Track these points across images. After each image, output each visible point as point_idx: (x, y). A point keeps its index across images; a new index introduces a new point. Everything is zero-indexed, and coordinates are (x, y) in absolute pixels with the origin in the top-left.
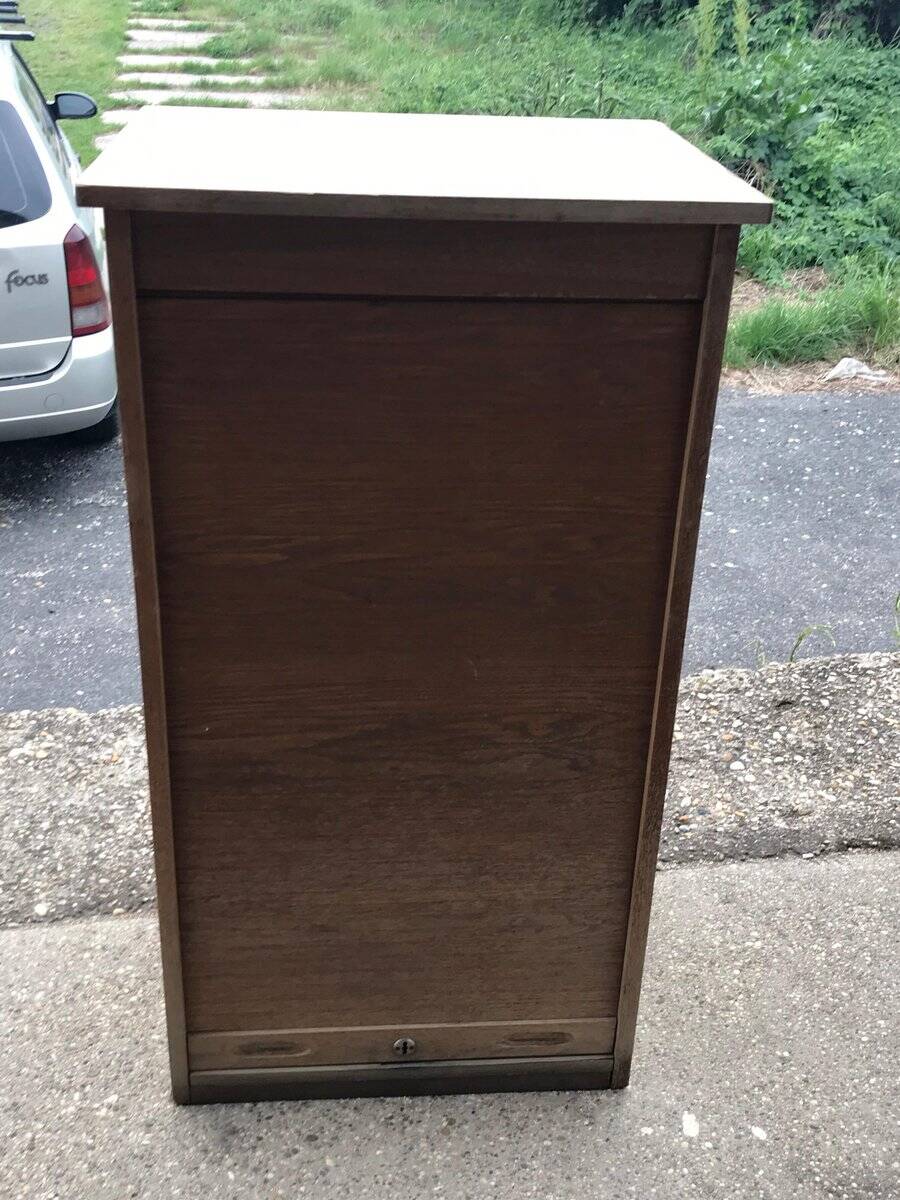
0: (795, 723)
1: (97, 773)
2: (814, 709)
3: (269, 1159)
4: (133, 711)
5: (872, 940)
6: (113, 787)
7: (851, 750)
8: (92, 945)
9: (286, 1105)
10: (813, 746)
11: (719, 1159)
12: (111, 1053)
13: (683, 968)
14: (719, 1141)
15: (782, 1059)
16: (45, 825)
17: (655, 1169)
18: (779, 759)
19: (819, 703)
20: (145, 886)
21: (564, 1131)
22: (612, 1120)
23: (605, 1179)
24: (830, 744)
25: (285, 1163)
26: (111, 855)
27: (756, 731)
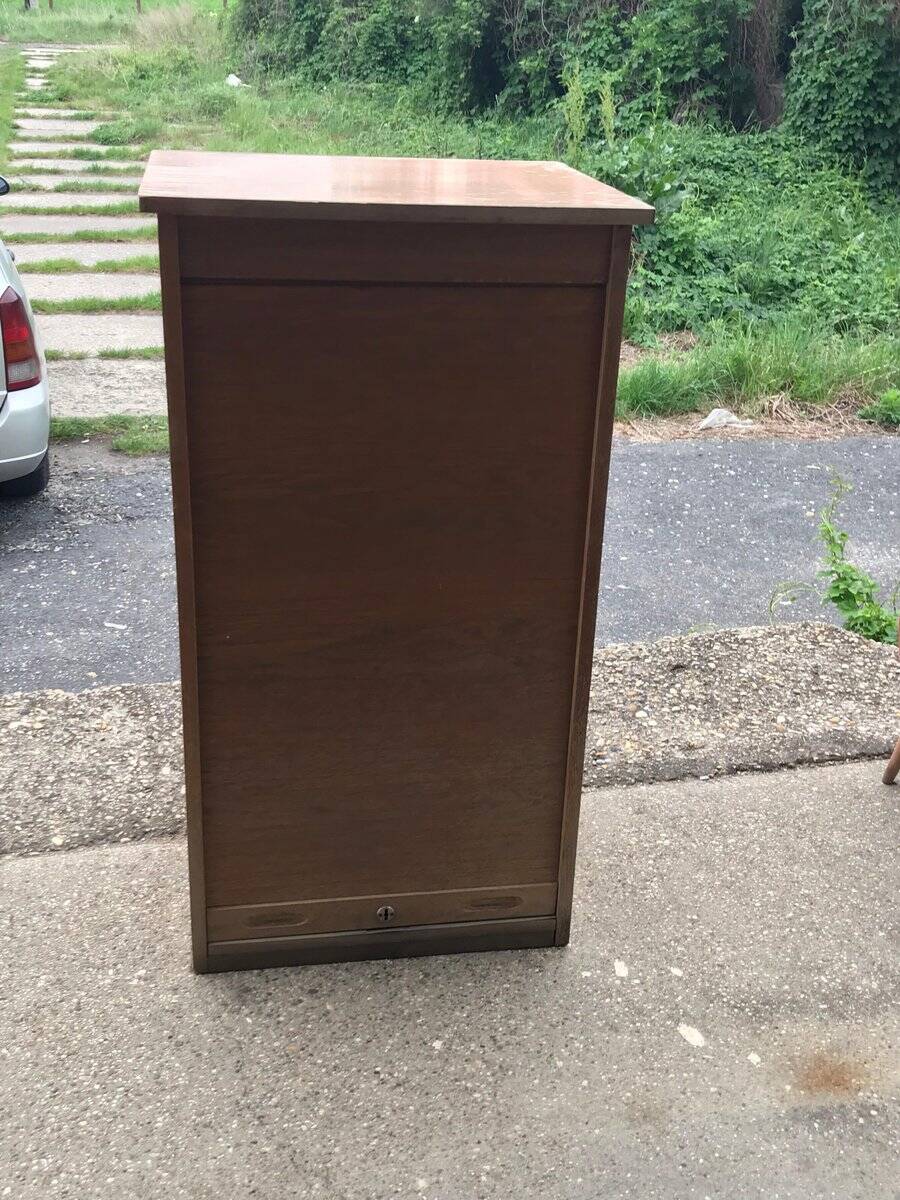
0: (687, 682)
1: (89, 738)
2: (703, 671)
3: (279, 1008)
4: (114, 690)
5: (759, 836)
6: (106, 748)
7: (735, 700)
8: (107, 864)
9: (288, 970)
10: (704, 697)
11: (646, 990)
12: (135, 941)
13: (607, 861)
14: (645, 978)
15: (692, 920)
16: (51, 778)
17: (595, 999)
18: (675, 708)
19: (707, 666)
20: (145, 820)
21: (519, 978)
22: (557, 968)
23: (555, 1008)
24: (718, 696)
25: (293, 1009)
26: (112, 798)
27: (656, 688)
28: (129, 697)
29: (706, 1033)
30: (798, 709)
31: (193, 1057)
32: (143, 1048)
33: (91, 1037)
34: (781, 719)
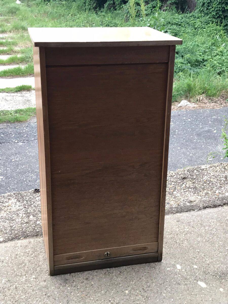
0: (188, 182)
1: (6, 209)
2: (192, 179)
3: (77, 284)
4: (11, 194)
5: (215, 226)
6: (12, 212)
7: (203, 187)
8: (18, 246)
9: (78, 273)
10: (193, 187)
11: (187, 273)
12: (30, 267)
13: (170, 236)
14: (186, 269)
15: (198, 252)
17: (172, 276)
18: (185, 190)
19: (193, 177)
20: (27, 232)
21: (148, 271)
22: (160, 268)
23: (161, 279)
24: (197, 186)
25: (82, 284)
26: (16, 226)
27: (178, 185)
28: (16, 196)
29: (207, 283)
30: (222, 189)
31: (53, 300)
32: (38, 298)
33: (21, 296)
34: (217, 192)
